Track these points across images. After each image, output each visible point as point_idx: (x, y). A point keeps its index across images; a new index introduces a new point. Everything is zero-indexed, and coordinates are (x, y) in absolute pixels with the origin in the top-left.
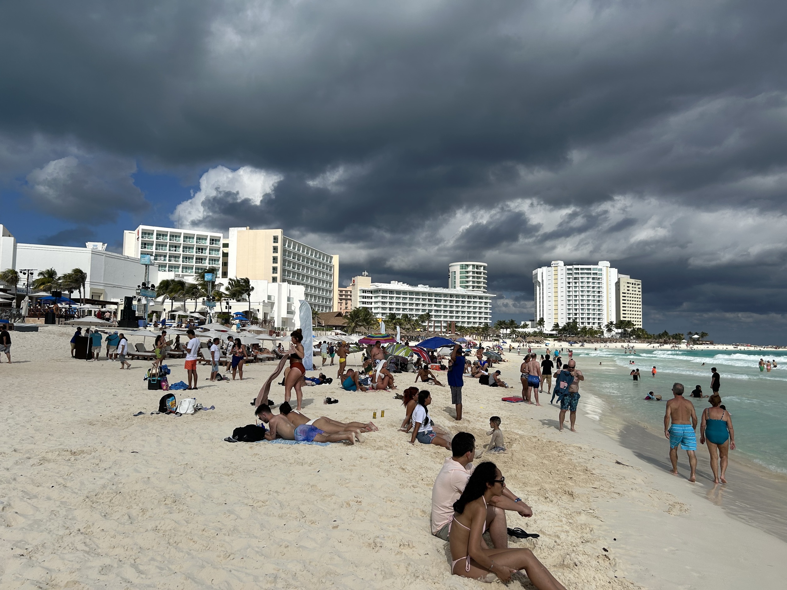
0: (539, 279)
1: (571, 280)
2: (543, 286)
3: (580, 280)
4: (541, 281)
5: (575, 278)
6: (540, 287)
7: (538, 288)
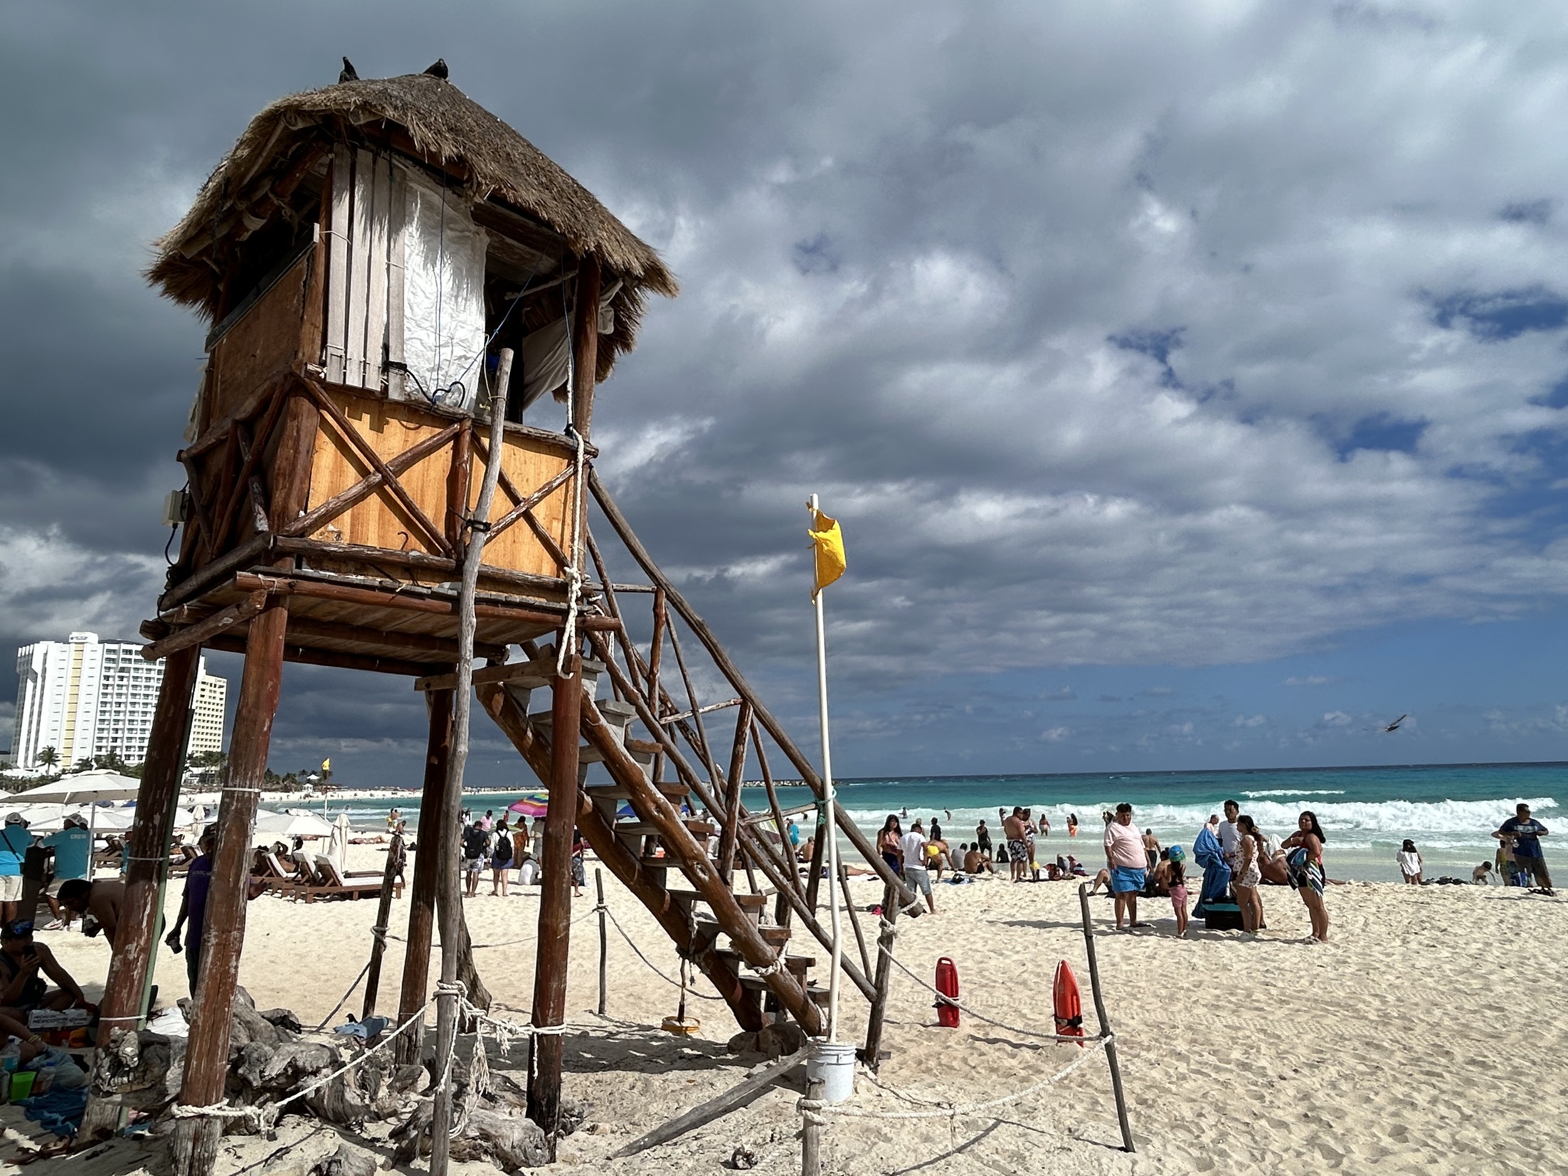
0: (37, 666)
1: (111, 673)
2: (44, 680)
3: (133, 673)
4: (39, 671)
5: (122, 670)
6: (35, 681)
7: (30, 684)
